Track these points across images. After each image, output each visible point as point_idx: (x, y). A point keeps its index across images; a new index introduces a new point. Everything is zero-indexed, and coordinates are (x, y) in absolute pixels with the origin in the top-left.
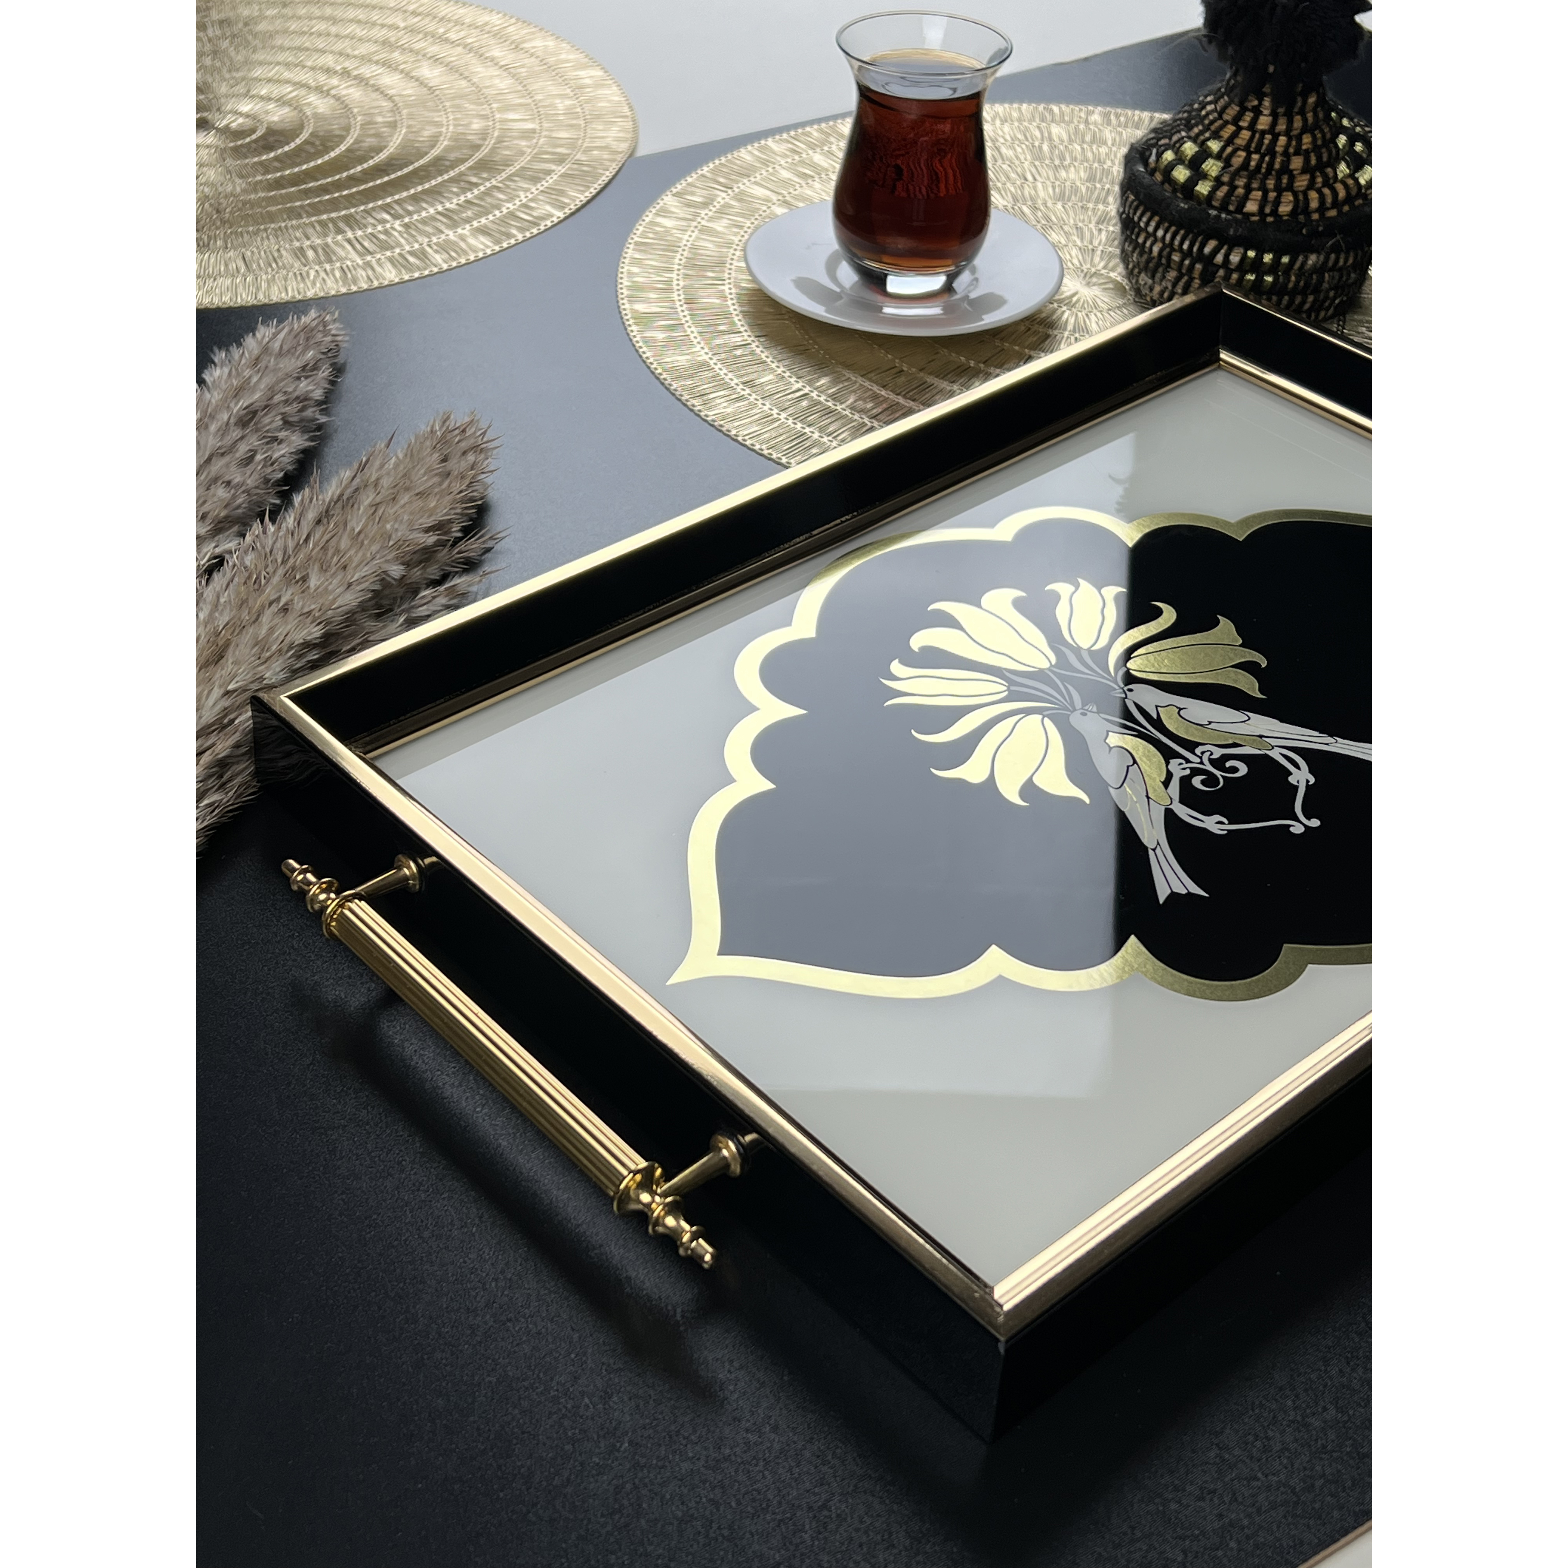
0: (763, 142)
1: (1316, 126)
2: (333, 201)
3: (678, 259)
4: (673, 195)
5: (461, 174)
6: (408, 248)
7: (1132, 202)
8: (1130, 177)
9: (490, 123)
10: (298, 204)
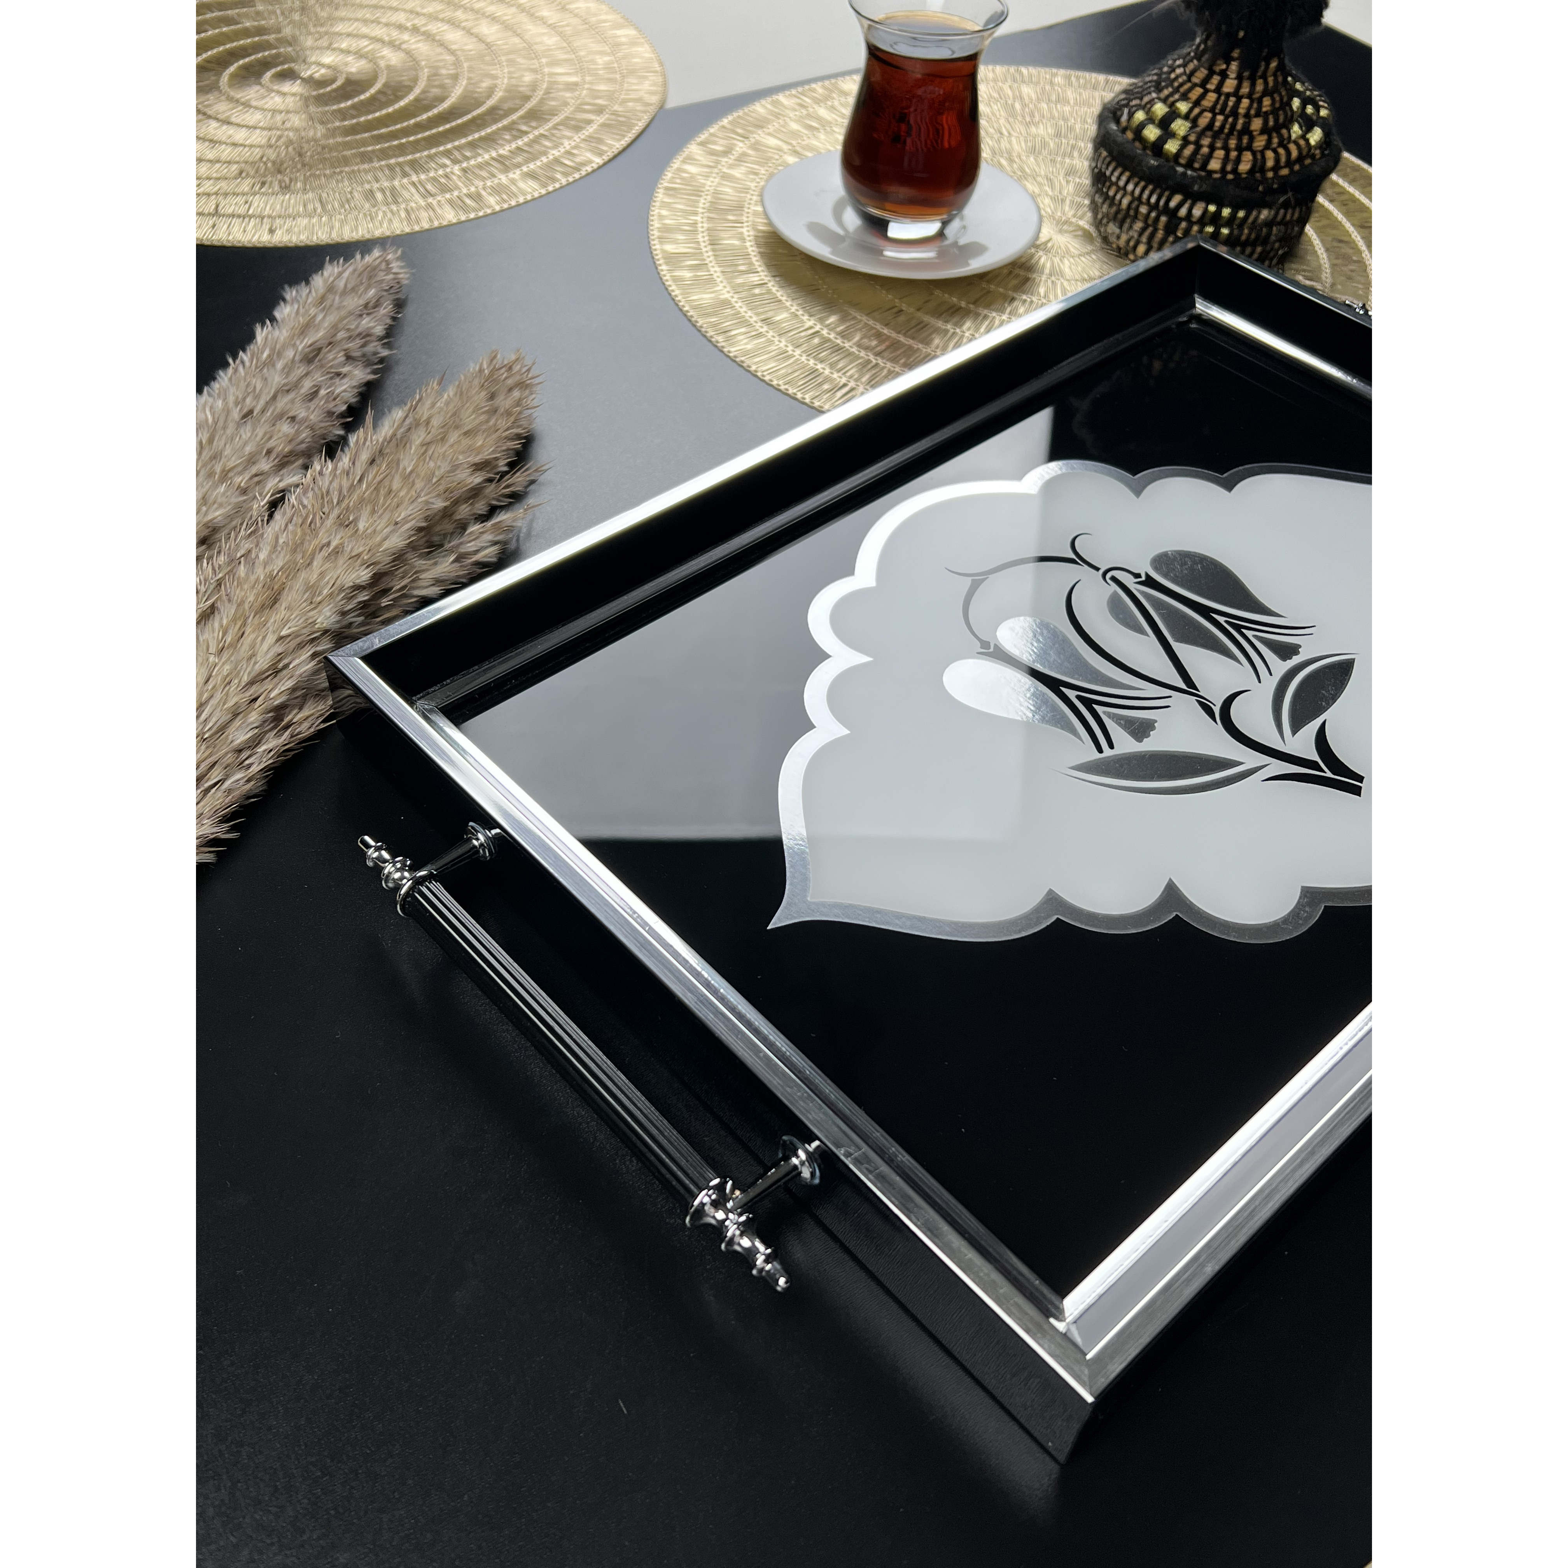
0: (775, 97)
1: (1276, 90)
2: (401, 147)
3: (703, 203)
4: (699, 144)
5: (514, 123)
6: (465, 191)
7: (1105, 158)
8: (1104, 136)
9: (539, 77)
10: (370, 148)
